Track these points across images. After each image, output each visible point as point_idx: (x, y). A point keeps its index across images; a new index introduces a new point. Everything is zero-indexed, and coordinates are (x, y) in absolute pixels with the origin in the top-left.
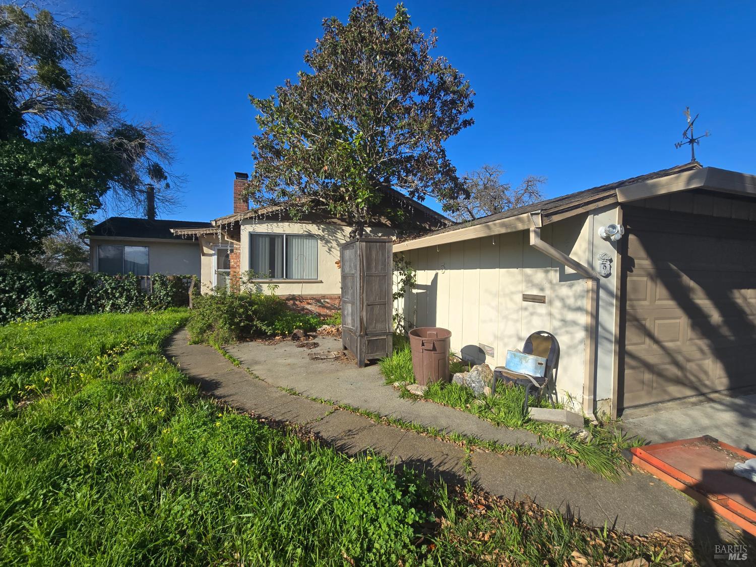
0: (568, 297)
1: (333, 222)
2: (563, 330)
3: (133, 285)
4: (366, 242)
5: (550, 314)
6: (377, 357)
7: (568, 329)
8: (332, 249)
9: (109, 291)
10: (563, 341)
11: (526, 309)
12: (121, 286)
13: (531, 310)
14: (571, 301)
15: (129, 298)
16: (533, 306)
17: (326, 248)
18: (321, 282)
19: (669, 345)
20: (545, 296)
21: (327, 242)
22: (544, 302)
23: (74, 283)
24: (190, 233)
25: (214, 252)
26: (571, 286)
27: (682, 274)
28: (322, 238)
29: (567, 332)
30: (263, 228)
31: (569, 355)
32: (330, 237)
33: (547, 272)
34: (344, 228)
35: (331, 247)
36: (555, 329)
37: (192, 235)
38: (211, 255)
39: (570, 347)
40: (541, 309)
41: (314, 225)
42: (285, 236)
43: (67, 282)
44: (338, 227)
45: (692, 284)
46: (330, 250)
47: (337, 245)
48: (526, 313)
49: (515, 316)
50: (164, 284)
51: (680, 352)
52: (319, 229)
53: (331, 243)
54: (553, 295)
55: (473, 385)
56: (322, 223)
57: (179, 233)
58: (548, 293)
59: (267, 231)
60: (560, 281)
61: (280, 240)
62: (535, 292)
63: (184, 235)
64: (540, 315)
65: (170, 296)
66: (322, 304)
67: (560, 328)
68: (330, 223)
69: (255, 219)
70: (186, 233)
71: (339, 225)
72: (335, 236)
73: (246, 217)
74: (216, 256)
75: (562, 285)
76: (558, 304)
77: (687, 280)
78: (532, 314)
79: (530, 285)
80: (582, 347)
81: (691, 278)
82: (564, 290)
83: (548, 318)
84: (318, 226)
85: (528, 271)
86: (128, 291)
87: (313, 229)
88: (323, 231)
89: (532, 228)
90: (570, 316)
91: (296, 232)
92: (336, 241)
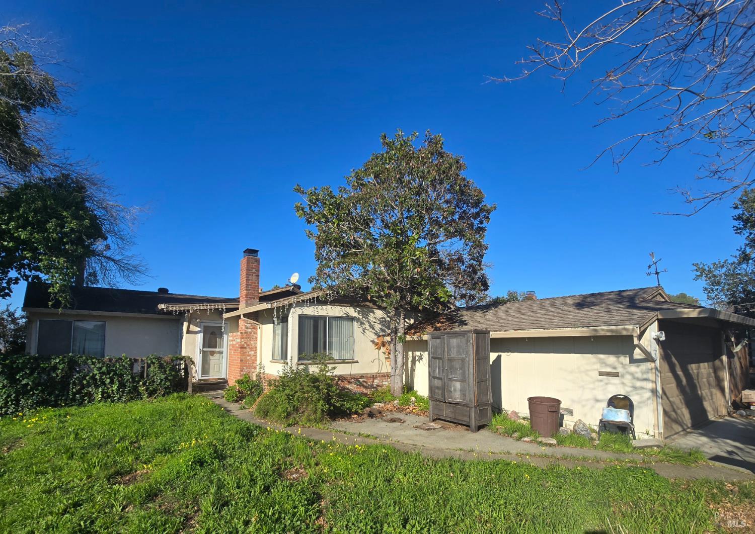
0: (636, 373)
1: (367, 305)
2: (634, 393)
3: (126, 369)
4: (476, 333)
5: (623, 384)
6: (484, 423)
7: (638, 392)
8: (366, 331)
9: (97, 377)
10: (635, 399)
11: (601, 381)
12: (113, 371)
13: (606, 381)
14: (639, 375)
15: (122, 385)
16: (607, 379)
17: (361, 330)
18: (357, 362)
19: (671, 399)
20: (618, 373)
21: (362, 323)
22: (618, 376)
23: (55, 368)
24: (182, 309)
25: (199, 329)
26: (638, 366)
27: (673, 357)
28: (358, 320)
29: (637, 394)
30: (310, 311)
31: (639, 407)
32: (364, 319)
33: (618, 357)
34: (375, 310)
35: (365, 329)
36: (628, 392)
37: (184, 310)
38: (196, 333)
39: (640, 403)
40: (615, 380)
41: (352, 308)
42: (328, 318)
43: (47, 367)
44: (370, 310)
45: (676, 362)
46: (364, 332)
47: (370, 326)
48: (602, 383)
49: (591, 386)
50: (161, 366)
51: (675, 404)
52: (355, 312)
53: (364, 324)
54: (624, 372)
55: (583, 433)
56: (359, 306)
57: (170, 309)
58: (620, 370)
59: (312, 314)
60: (630, 363)
61: (322, 322)
62: (609, 370)
63: (176, 311)
64: (614, 384)
65: (169, 380)
66: (360, 383)
67: (631, 391)
68: (364, 306)
69: (307, 302)
70: (178, 309)
71: (372, 308)
72: (367, 318)
73: (298, 300)
74: (202, 334)
75: (631, 366)
76: (628, 377)
77: (674, 359)
78: (607, 384)
79: (604, 365)
80: (650, 401)
81: (676, 359)
82: (633, 368)
83: (621, 386)
84: (354, 308)
85: (602, 356)
86: (121, 376)
87: (352, 312)
88: (359, 314)
89: (635, 335)
90: (639, 384)
91: (337, 314)
92: (369, 322)
